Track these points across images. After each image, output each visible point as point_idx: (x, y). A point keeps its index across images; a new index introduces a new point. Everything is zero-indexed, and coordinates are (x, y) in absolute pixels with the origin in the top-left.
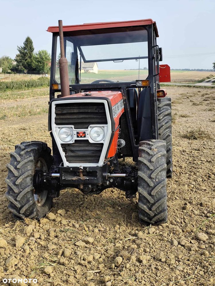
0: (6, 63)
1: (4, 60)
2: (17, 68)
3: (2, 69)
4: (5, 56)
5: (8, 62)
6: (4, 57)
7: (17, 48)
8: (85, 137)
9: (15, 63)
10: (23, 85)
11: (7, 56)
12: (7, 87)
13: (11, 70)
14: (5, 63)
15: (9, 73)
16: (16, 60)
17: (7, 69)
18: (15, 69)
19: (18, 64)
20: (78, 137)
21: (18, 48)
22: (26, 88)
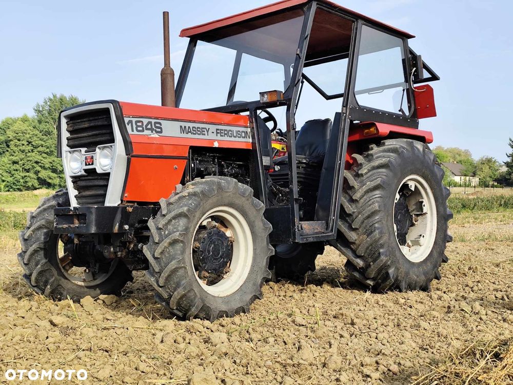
0: (486, 169)
1: (484, 164)
2: (508, 177)
3: (479, 179)
4: (485, 157)
5: (491, 167)
6: (484, 159)
7: (509, 142)
8: (92, 164)
9: (505, 169)
10: (495, 203)
11: (490, 157)
12: (464, 206)
13: (495, 180)
14: (484, 168)
15: (493, 186)
16: (507, 164)
17: (488, 179)
18: (504, 180)
19: (510, 170)
20: (86, 165)
21: (511, 142)
22: (501, 209)
